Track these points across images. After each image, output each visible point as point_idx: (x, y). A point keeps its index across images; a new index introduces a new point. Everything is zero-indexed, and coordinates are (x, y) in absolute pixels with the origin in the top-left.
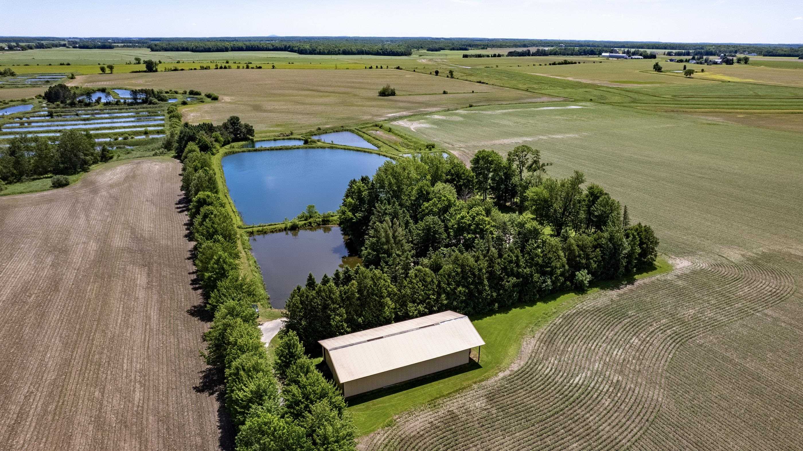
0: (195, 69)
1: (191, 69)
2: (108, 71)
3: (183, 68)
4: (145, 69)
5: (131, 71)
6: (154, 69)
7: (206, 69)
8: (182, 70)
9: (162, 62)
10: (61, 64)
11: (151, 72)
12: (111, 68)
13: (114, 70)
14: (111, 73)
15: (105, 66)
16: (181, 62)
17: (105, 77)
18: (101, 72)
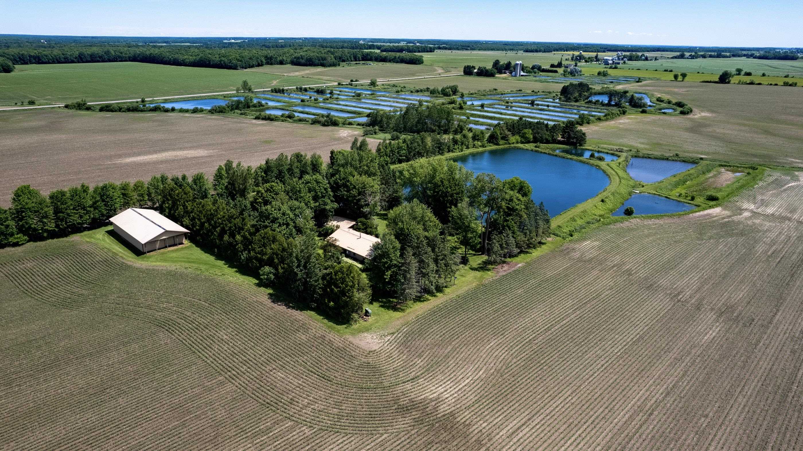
0: (776, 85)
1: (771, 84)
2: (680, 78)
3: (762, 83)
4: (717, 80)
5: (702, 80)
6: (727, 81)
7: (790, 85)
8: (760, 84)
9: (767, 74)
10: (666, 71)
11: (722, 83)
12: (684, 75)
13: (686, 79)
14: (683, 81)
15: (679, 74)
16: (790, 76)
17: (675, 83)
18: (673, 79)
